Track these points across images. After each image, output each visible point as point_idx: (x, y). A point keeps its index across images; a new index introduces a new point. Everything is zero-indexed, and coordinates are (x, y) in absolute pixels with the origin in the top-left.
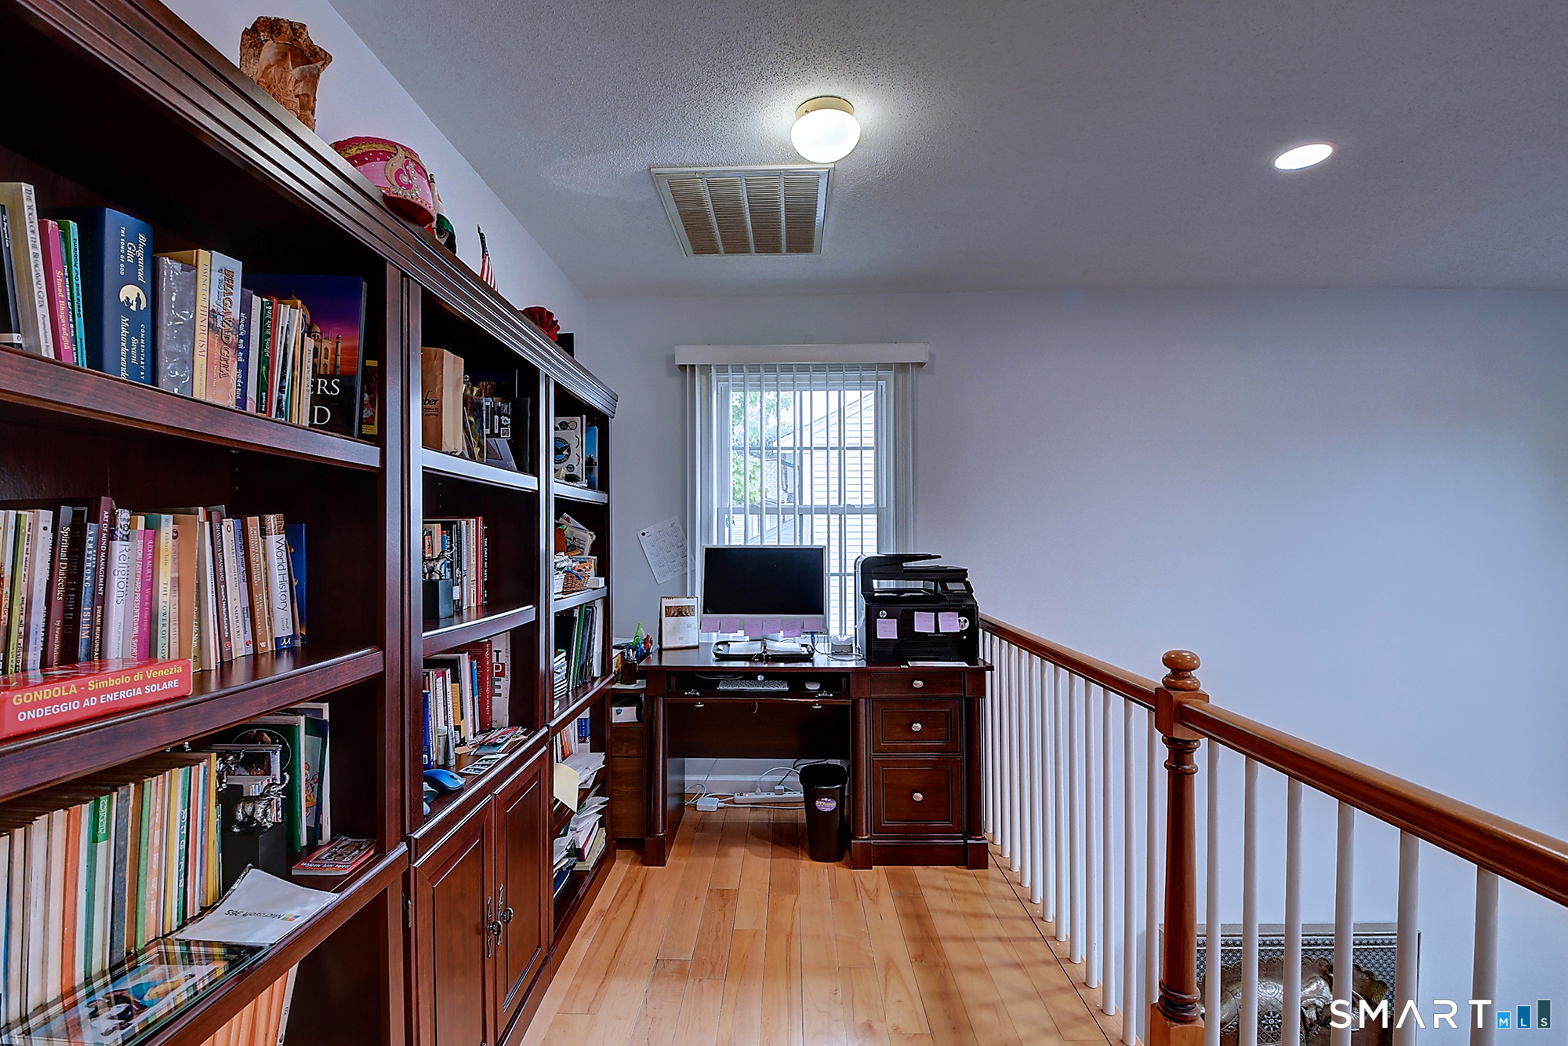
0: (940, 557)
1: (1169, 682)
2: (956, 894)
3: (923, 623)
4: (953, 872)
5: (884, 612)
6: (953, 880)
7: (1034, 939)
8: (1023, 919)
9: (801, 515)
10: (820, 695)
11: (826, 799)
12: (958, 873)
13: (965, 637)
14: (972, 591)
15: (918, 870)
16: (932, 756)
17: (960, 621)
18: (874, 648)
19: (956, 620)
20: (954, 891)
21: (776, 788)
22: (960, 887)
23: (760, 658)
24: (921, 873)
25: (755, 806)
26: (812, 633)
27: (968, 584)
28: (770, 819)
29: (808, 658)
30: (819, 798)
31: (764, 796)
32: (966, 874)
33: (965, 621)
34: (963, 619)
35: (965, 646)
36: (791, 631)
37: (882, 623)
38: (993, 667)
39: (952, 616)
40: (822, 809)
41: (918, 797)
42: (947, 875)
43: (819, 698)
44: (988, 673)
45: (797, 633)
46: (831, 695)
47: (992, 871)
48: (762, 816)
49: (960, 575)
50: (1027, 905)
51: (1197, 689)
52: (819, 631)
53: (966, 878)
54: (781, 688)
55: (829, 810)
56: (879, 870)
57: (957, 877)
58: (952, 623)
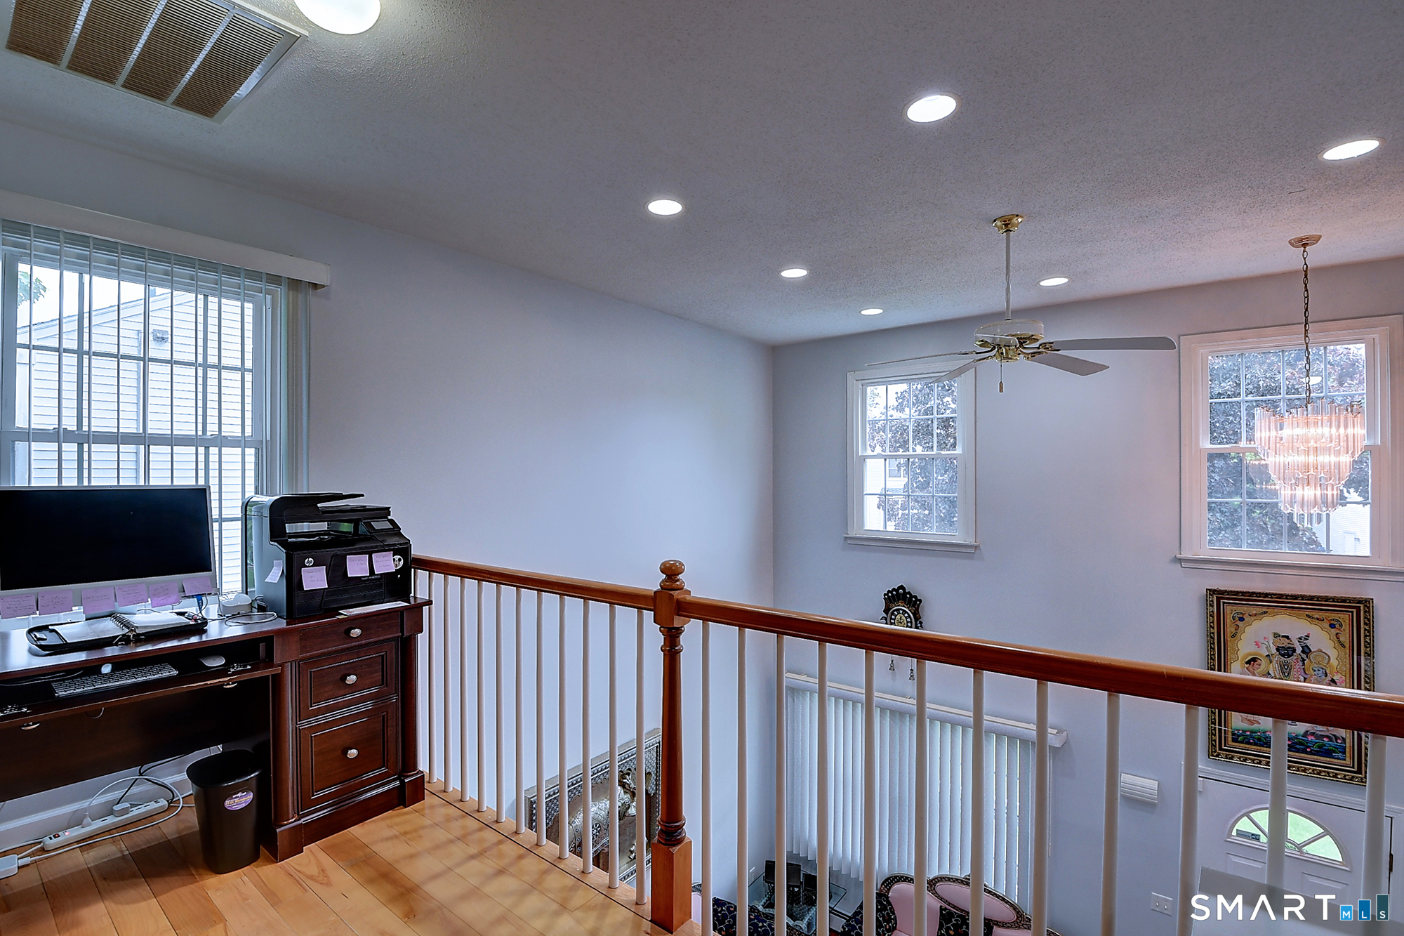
0: (363, 495)
1: (664, 584)
2: (408, 836)
3: (356, 567)
4: (391, 817)
5: (310, 559)
6: (397, 824)
7: (500, 842)
8: (480, 830)
9: (149, 446)
10: (232, 670)
11: (239, 795)
12: (398, 815)
13: (399, 576)
14: (400, 529)
15: (356, 830)
16: (367, 706)
17: (394, 560)
18: (298, 601)
19: (390, 560)
20: (405, 833)
21: (116, 808)
22: (408, 828)
23: (126, 640)
24: (356, 831)
25: (86, 843)
26: (199, 597)
27: (392, 522)
28: (122, 851)
29: (199, 627)
30: (230, 796)
31: (98, 824)
32: (406, 814)
33: (400, 560)
34: (397, 557)
35: (398, 584)
36: (160, 599)
37: (309, 572)
38: (432, 601)
39: (386, 556)
40: (234, 808)
41: (353, 753)
42: (388, 822)
43: (234, 673)
44: (425, 609)
45: (174, 598)
46: (249, 667)
47: (428, 799)
48: (107, 851)
49: (383, 513)
50: (478, 816)
51: (683, 589)
52: (207, 593)
53: (408, 817)
54: (166, 674)
55: (244, 805)
56: (311, 849)
57: (398, 820)
58: (386, 563)
